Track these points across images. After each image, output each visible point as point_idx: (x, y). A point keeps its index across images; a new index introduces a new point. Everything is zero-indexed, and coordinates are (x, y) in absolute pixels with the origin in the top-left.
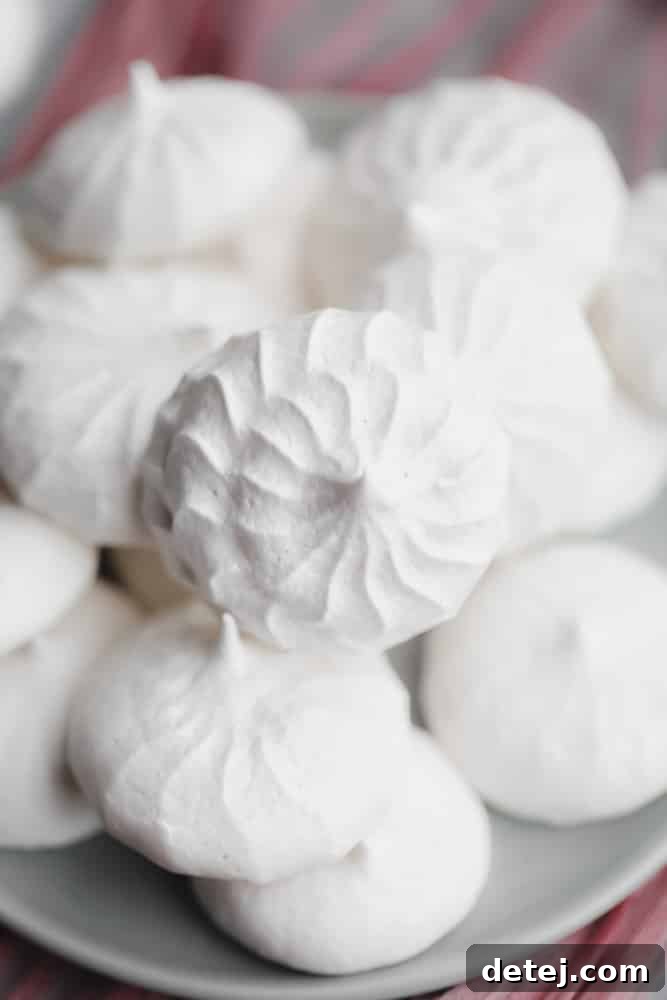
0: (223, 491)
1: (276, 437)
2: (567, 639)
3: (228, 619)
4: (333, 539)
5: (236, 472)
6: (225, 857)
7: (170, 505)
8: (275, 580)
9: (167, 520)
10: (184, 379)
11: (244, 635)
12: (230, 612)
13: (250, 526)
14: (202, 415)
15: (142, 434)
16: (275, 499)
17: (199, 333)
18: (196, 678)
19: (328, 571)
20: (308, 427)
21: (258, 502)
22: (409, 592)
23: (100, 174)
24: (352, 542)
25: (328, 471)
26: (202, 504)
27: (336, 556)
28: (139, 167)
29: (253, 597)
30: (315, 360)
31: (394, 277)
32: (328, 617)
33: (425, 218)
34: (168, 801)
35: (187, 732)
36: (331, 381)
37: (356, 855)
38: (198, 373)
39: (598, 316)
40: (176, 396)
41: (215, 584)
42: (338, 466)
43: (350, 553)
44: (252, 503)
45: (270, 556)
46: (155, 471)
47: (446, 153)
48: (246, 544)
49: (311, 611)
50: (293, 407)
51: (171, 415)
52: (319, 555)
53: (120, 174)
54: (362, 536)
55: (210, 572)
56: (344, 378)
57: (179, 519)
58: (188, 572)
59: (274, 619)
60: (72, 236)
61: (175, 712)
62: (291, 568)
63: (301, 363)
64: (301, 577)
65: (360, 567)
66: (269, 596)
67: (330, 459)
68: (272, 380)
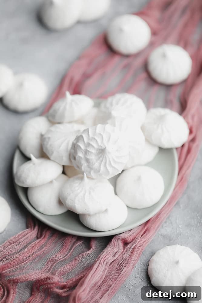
0: (84, 152)
1: (92, 143)
2: (139, 178)
3: (85, 173)
4: (101, 159)
5: (86, 149)
6: (86, 210)
7: (75, 156)
8: (92, 166)
9: (75, 159)
10: (77, 136)
11: (87, 177)
12: (85, 172)
13: (88, 157)
14: (80, 141)
15: (70, 146)
16: (92, 153)
17: (79, 131)
18: (80, 183)
19: (100, 164)
20: (97, 141)
21: (89, 153)
22: (113, 167)
23: (61, 108)
24: (104, 159)
25: (100, 148)
26: (80, 154)
27: (102, 161)
28: (68, 107)
29: (89, 169)
30: (98, 131)
31: (109, 121)
32: (101, 172)
33: (114, 113)
34: (76, 201)
35: (79, 191)
36: (100, 134)
37: (106, 211)
38: (79, 135)
39: (143, 128)
40: (76, 139)
41: (83, 167)
42: (102, 147)
43: (104, 161)
44: (88, 154)
45: (91, 162)
46: (73, 151)
47: (117, 104)
48: (87, 160)
49: (98, 171)
50: (94, 139)
51: (75, 142)
52: (99, 161)
53: (65, 108)
54: (106, 158)
55: (82, 166)
56: (102, 133)
57: (77, 158)
58: (78, 167)
59: (92, 173)
60: (57, 119)
61: (77, 188)
62: (95, 164)
63: (95, 132)
64: (96, 165)
65: (106, 163)
66: (91, 169)
67: (100, 146)
68: (91, 135)
